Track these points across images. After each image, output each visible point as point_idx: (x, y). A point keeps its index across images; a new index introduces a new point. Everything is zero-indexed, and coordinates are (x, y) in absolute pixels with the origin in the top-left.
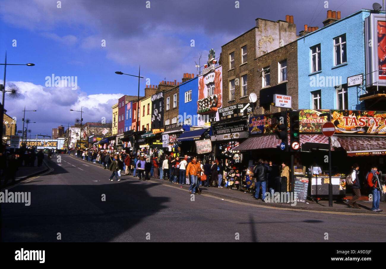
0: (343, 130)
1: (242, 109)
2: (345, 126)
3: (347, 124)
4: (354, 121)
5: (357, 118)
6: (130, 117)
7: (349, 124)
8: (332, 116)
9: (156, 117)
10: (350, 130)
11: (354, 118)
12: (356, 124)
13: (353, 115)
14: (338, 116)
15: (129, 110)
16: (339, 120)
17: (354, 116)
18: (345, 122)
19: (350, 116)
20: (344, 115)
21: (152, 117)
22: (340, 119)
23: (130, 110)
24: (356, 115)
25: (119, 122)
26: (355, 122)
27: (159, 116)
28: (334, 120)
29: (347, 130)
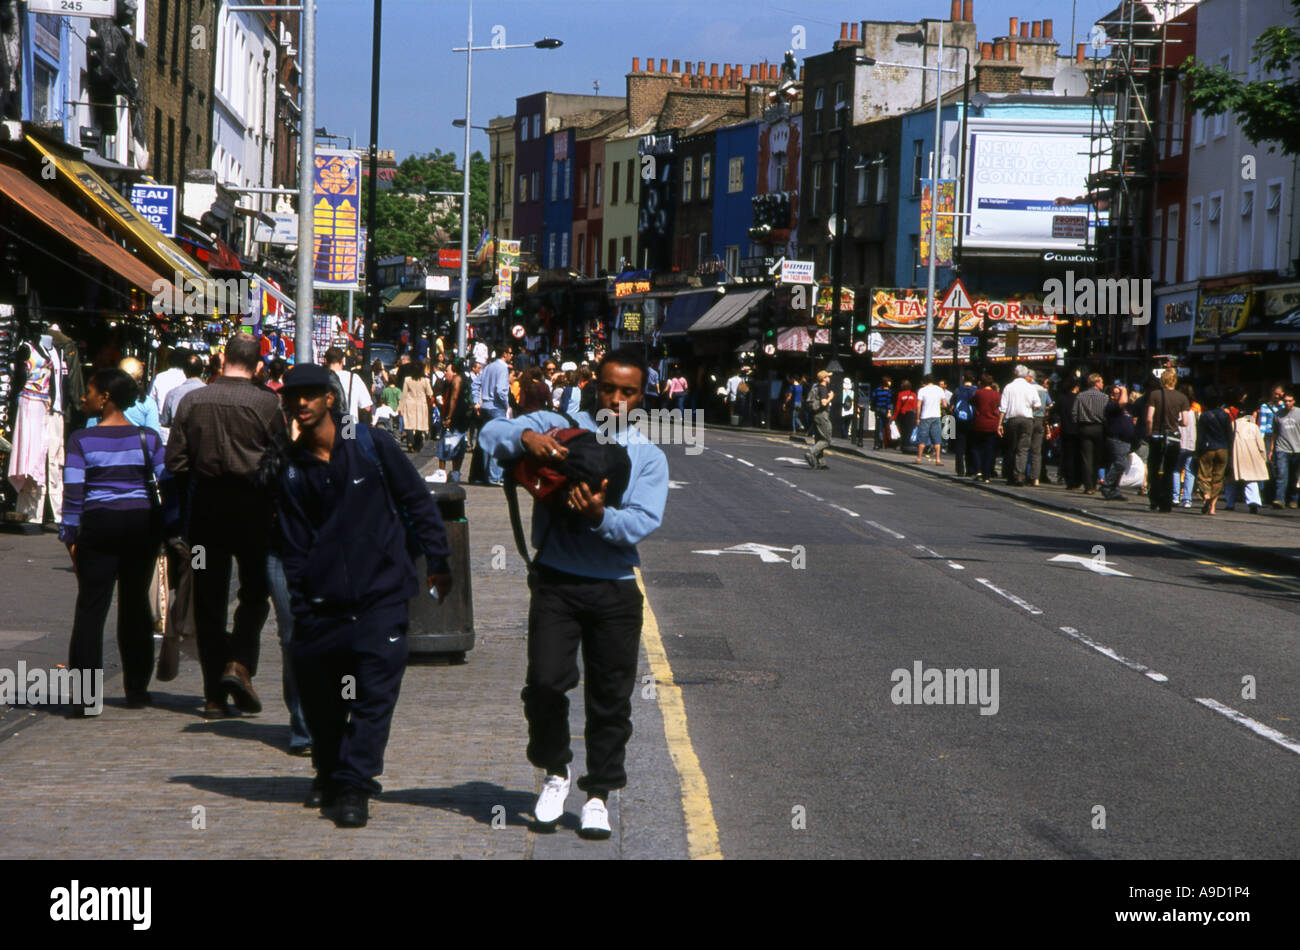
0: (894, 322)
1: (772, 267)
2: (897, 316)
3: (901, 313)
4: (914, 307)
5: (921, 303)
6: (567, 194)
7: (906, 313)
8: (875, 299)
9: (652, 219)
10: (907, 323)
11: (916, 303)
12: (919, 313)
13: (914, 297)
14: (886, 298)
15: (562, 163)
16: (887, 306)
17: (916, 300)
18: (898, 310)
19: (908, 299)
20: (897, 297)
21: (641, 216)
22: (888, 304)
23: (568, 164)
24: (919, 298)
25: (518, 205)
26: (917, 309)
27: (660, 216)
28: (878, 306)
29: (900, 323)
